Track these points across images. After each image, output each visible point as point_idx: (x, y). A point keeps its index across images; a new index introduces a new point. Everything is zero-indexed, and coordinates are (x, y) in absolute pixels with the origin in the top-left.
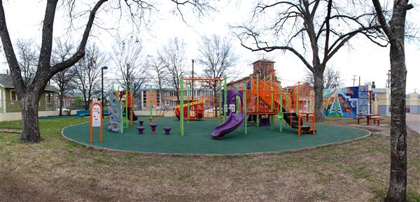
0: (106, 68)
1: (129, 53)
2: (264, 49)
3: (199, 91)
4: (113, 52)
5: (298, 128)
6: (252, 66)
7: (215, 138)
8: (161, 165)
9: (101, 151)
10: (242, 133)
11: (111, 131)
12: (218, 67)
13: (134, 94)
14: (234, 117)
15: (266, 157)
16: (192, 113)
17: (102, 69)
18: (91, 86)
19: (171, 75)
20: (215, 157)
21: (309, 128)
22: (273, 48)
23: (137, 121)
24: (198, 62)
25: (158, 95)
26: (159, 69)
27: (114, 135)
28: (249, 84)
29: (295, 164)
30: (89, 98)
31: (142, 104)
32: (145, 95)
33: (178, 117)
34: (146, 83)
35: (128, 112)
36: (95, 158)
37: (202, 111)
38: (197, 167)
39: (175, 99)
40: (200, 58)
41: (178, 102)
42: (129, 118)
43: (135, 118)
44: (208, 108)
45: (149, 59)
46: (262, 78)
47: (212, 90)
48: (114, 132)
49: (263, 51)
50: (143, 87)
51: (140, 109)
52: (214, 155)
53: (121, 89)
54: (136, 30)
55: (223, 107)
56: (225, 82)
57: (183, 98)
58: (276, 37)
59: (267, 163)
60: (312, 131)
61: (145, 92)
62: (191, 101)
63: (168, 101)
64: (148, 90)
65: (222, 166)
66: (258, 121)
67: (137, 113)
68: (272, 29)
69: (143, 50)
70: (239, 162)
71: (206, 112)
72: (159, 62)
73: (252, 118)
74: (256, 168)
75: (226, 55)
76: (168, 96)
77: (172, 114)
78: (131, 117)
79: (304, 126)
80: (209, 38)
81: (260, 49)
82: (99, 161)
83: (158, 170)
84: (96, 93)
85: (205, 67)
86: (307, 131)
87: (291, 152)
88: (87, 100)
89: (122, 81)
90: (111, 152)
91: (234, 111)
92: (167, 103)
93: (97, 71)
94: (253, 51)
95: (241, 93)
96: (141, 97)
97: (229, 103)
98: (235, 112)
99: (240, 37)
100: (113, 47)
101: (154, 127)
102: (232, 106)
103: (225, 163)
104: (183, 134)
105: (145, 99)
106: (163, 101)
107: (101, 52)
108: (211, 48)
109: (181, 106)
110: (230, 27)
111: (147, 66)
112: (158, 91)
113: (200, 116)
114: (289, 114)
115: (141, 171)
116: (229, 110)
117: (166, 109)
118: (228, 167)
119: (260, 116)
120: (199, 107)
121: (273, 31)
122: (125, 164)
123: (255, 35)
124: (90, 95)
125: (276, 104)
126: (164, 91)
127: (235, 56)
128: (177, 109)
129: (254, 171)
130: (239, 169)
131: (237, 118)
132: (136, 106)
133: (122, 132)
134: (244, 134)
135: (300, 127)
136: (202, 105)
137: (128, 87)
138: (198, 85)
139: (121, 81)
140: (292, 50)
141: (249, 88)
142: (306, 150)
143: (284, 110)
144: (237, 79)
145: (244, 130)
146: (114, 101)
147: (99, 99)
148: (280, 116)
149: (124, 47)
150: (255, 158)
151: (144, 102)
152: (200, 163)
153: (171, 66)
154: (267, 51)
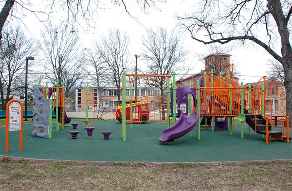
0: (32, 58)
1: (62, 44)
2: (218, 41)
3: (143, 90)
4: (42, 40)
5: (265, 134)
6: (204, 61)
7: (163, 143)
8: (99, 176)
9: (20, 162)
10: (195, 138)
11: (35, 136)
12: (165, 63)
13: (67, 92)
14: (186, 118)
15: (226, 168)
16: (135, 116)
17: (27, 59)
18: (11, 80)
19: (111, 71)
20: (163, 165)
21: (281, 134)
22: (229, 39)
23: (69, 125)
24: (142, 58)
25: (95, 94)
26: (97, 64)
27: (39, 140)
28: (202, 81)
29: (265, 179)
30: (8, 94)
31: (77, 104)
32: (79, 94)
33: (119, 119)
34: (81, 80)
35: (59, 113)
36: (12, 171)
37: (147, 112)
38: (143, 178)
39: (116, 99)
40: (145, 53)
41: (119, 102)
42: (59, 120)
43: (67, 120)
44: (154, 110)
45: (86, 52)
46: (216, 74)
47: (158, 89)
48: (40, 137)
49: (217, 43)
50: (78, 84)
51: (74, 110)
52: (161, 163)
53: (50, 85)
54: (71, 18)
55: (172, 108)
56: (174, 79)
57: (125, 98)
58: (231, 26)
59: (228, 174)
60: (285, 138)
61: (79, 90)
62: (134, 102)
63: (106, 101)
64: (84, 88)
65: (173, 176)
66: (213, 124)
67: (70, 115)
68: (227, 17)
69: (79, 42)
70: (194, 172)
71: (151, 114)
72: (97, 56)
73: (206, 120)
74: (215, 180)
75: (173, 49)
76: (107, 96)
77: (112, 116)
78: (63, 118)
79: (273, 132)
80: (155, 30)
81: (214, 41)
82: (18, 176)
83: (95, 181)
84: (18, 89)
85: (151, 63)
86: (277, 138)
87: (258, 164)
88: (5, 97)
89: (53, 76)
90: (35, 162)
91: (185, 112)
92: (107, 104)
93: (20, 62)
94: (205, 43)
95: (194, 91)
96: (75, 96)
97: (179, 104)
98: (187, 114)
99: (191, 29)
100: (43, 35)
101: (90, 131)
102: (183, 107)
103: (176, 172)
104: (124, 139)
105: (79, 98)
106: (102, 101)
107: (27, 39)
108: (157, 42)
109: (123, 108)
110: (179, 18)
111: (83, 60)
112: (96, 90)
113: (144, 118)
114: (253, 117)
115: (74, 184)
116: (179, 112)
117: (105, 110)
118: (180, 177)
119: (216, 118)
120: (144, 108)
121: (229, 20)
122: (53, 176)
123: (208, 26)
124: (9, 91)
125: (236, 105)
126: (103, 89)
127: (185, 50)
128: (118, 110)
129: (212, 183)
130: (193, 180)
131: (188, 121)
132: (68, 106)
133: (50, 137)
134: (197, 139)
135: (268, 132)
136: (147, 105)
137: (60, 83)
138: (142, 84)
139: (51, 76)
140: (253, 39)
141: (202, 85)
142: (280, 162)
143: (246, 112)
144: (188, 76)
145: (198, 136)
146: (40, 99)
147: (22, 98)
148: (241, 119)
149: (56, 37)
150: (213, 169)
151: (79, 102)
152: (146, 172)
153: (112, 61)
154: (222, 43)
